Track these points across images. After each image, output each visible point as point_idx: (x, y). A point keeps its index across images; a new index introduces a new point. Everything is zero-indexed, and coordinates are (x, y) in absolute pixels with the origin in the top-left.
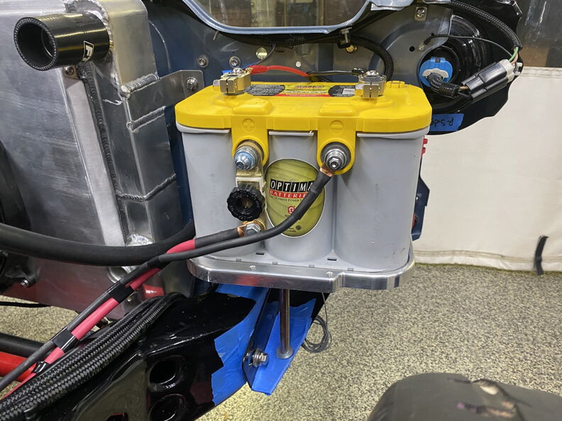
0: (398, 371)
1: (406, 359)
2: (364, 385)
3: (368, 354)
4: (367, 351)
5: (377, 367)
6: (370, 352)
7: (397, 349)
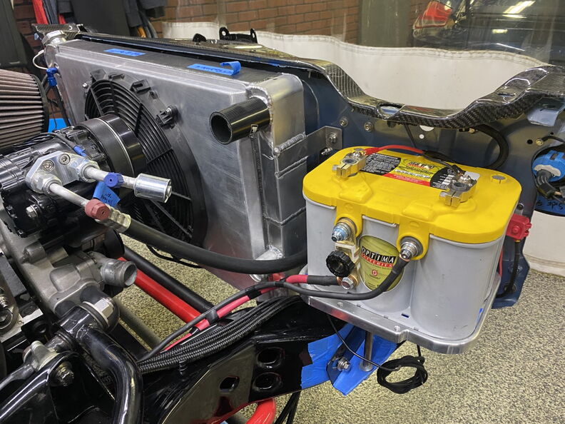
0: (509, 397)
1: (523, 388)
2: (466, 399)
3: (481, 370)
4: (481, 368)
5: (487, 386)
6: (483, 369)
7: (516, 376)
